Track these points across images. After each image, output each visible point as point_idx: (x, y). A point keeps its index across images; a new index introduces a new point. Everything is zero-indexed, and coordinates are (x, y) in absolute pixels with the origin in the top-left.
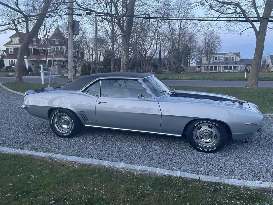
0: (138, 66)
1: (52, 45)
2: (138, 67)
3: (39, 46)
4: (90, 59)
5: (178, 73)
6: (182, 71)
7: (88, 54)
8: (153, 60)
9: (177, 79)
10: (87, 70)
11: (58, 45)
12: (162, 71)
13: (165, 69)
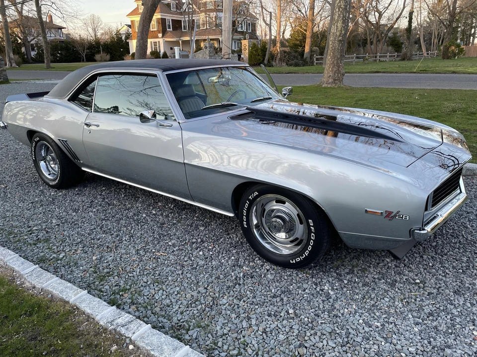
0: (359, 45)
1: (202, 12)
2: (360, 47)
3: (181, 14)
4: (266, 35)
5: (448, 58)
6: (458, 54)
7: (263, 24)
8: (392, 31)
9: (454, 72)
10: (259, 55)
11: (211, 11)
12: (412, 55)
13: (418, 50)
